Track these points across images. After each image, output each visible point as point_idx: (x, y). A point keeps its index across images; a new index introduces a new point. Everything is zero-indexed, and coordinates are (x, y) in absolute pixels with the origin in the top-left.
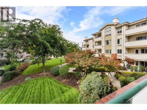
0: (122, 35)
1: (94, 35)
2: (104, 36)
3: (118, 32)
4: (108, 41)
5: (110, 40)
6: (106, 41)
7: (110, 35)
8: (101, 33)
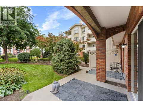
0: (86, 34)
1: (65, 33)
2: (73, 34)
3: (83, 32)
4: (76, 38)
5: (78, 37)
6: (75, 38)
7: (78, 33)
8: (71, 31)
